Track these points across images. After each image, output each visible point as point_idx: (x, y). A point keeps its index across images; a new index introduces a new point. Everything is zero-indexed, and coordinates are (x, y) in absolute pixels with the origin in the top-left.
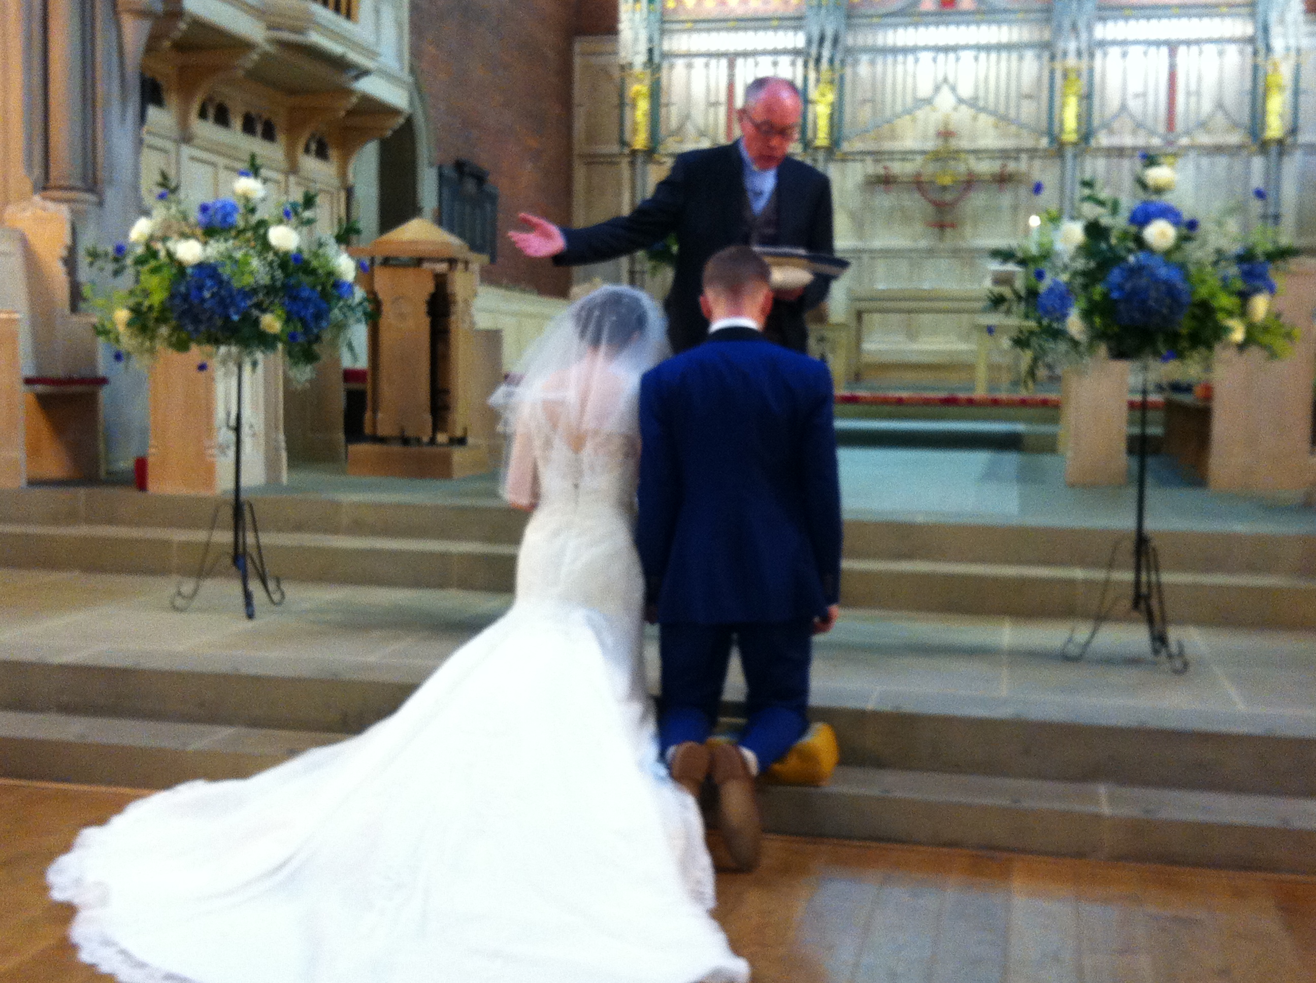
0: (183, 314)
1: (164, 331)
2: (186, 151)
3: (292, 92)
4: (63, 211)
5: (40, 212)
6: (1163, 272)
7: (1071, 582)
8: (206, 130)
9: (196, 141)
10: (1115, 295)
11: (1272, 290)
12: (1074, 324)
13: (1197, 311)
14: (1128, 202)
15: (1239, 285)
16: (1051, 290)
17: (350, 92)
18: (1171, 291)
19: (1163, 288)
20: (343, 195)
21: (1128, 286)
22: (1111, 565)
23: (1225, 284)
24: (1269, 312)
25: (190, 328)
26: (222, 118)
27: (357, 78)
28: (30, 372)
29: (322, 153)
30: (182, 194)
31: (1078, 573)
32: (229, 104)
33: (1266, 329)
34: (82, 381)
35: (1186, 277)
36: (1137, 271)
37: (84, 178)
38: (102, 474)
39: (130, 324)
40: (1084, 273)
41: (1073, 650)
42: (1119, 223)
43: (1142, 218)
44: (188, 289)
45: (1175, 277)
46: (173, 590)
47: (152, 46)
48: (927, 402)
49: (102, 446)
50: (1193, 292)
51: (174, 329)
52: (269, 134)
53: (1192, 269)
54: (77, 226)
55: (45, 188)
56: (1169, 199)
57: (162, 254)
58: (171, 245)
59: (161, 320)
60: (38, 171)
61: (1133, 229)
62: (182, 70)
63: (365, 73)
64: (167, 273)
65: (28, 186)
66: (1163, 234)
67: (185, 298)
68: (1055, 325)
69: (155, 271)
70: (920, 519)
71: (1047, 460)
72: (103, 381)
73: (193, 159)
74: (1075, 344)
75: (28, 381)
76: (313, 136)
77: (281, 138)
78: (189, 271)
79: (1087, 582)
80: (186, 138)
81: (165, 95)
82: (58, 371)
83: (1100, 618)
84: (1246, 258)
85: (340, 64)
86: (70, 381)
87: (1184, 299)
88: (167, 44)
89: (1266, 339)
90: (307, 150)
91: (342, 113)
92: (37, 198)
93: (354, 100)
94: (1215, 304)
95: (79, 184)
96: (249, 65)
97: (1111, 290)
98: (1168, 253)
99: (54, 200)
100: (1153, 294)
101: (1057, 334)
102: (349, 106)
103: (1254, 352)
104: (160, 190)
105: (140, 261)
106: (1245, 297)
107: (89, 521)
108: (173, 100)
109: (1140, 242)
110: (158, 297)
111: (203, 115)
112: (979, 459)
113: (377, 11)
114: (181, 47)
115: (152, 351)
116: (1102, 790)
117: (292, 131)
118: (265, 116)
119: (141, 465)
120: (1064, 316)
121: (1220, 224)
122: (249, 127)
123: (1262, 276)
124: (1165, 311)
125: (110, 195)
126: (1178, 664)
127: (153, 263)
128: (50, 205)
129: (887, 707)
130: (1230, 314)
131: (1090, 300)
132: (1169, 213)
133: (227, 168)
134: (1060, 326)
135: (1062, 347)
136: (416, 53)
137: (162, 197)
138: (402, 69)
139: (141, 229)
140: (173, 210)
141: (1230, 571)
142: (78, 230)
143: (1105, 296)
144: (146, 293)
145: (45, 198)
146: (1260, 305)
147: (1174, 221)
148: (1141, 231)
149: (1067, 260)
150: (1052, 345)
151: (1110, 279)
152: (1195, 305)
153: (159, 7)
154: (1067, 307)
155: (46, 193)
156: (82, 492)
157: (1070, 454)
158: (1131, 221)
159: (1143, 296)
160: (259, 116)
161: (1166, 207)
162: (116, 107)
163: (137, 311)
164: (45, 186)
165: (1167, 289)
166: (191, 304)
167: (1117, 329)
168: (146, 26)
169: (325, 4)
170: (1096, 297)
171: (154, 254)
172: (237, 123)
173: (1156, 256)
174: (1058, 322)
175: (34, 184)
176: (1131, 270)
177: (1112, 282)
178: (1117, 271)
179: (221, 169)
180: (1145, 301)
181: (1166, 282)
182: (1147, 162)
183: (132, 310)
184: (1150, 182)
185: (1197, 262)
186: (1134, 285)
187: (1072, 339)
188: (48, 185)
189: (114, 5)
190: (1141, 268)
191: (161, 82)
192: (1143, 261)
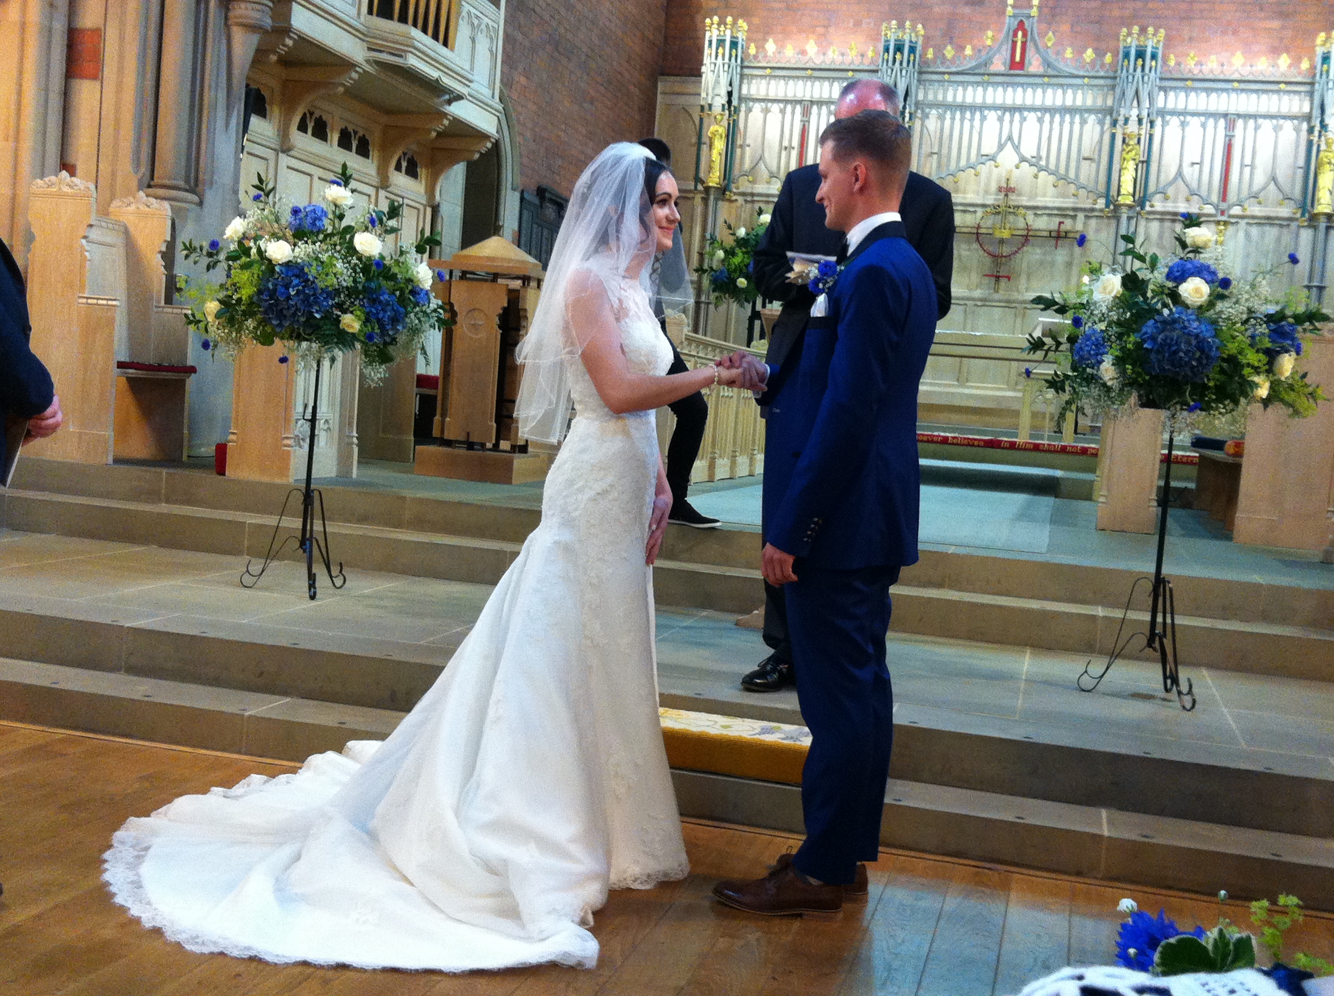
0: (270, 308)
1: (250, 323)
2: (284, 160)
3: (387, 111)
4: (165, 209)
5: (143, 208)
6: (1195, 326)
7: (1094, 618)
8: (304, 142)
9: (295, 153)
10: (1145, 346)
11: (1298, 350)
12: (1107, 370)
13: (1225, 365)
14: (1168, 259)
15: (1267, 343)
16: (1088, 337)
17: (445, 115)
18: (1201, 345)
19: (1194, 342)
20: (429, 210)
21: (1160, 338)
22: (1128, 605)
23: (1254, 342)
24: (1294, 371)
25: (275, 322)
26: (320, 133)
27: (449, 102)
28: (123, 358)
29: (412, 172)
30: (277, 196)
31: (1100, 611)
32: (328, 118)
33: (1291, 388)
34: (171, 369)
35: (1217, 333)
36: (1171, 322)
37: (187, 181)
38: (185, 458)
39: (218, 316)
40: (1119, 323)
41: (1087, 682)
42: (1158, 277)
43: (1179, 275)
44: (275, 285)
45: (1206, 332)
46: (242, 568)
47: (259, 59)
48: (971, 443)
49: (186, 432)
50: (1221, 347)
51: (259, 324)
52: (363, 151)
53: (1224, 325)
54: (179, 223)
55: (149, 186)
56: (1205, 258)
57: (254, 251)
58: (261, 243)
59: (248, 314)
60: (144, 169)
61: (1170, 284)
62: (285, 83)
63: (459, 97)
64: (255, 269)
65: (134, 184)
66: (1197, 290)
67: (272, 294)
68: (1091, 371)
69: (244, 267)
70: (951, 550)
71: (1082, 506)
72: (193, 370)
73: (288, 167)
74: (1108, 389)
75: (121, 365)
76: (405, 154)
77: (374, 153)
78: (277, 269)
80: (285, 148)
81: (268, 107)
82: (150, 358)
83: (1115, 655)
84: (1276, 319)
85: (435, 88)
86: (160, 368)
87: (1213, 354)
88: (274, 58)
89: (1290, 397)
90: (398, 168)
91: (434, 134)
92: (141, 194)
93: (446, 122)
94: (1242, 359)
95: (181, 183)
96: (349, 83)
98: (1200, 307)
99: (156, 198)
100: (1184, 346)
101: (1092, 380)
102: (440, 128)
103: (1277, 411)
104: (256, 192)
105: (232, 257)
106: (1272, 355)
107: (167, 502)
108: (275, 112)
109: (1175, 296)
110: (246, 293)
111: (302, 128)
112: (1016, 500)
113: (473, 40)
114: (286, 62)
115: (237, 342)
116: (1104, 813)
117: (386, 149)
118: (360, 134)
119: (222, 449)
120: (1100, 362)
121: (1253, 285)
122: (344, 143)
123: (1290, 337)
124: (1194, 363)
125: (209, 196)
126: (1187, 701)
127: (244, 259)
128: (153, 201)
130: (1257, 370)
131: (1123, 349)
132: (1203, 272)
133: (320, 178)
134: (1095, 372)
135: (1095, 391)
136: (507, 82)
137: (257, 198)
138: (493, 97)
139: (236, 228)
140: (267, 211)
141: (1245, 619)
142: (178, 227)
143: (1138, 345)
144: (236, 288)
145: (148, 195)
146: (1287, 364)
147: (1209, 278)
148: (1177, 287)
149: (1104, 310)
150: (1085, 389)
151: (1144, 329)
152: (1223, 360)
153: (268, 22)
154: (1102, 354)
155: (150, 190)
156: (164, 471)
157: (1102, 499)
158: (1169, 276)
159: (1174, 348)
160: (356, 133)
161: (1202, 265)
162: (221, 113)
163: (225, 303)
164: (150, 183)
165: (1198, 342)
166: (277, 300)
167: (1147, 378)
168: (254, 39)
169: (425, 30)
170: (1130, 346)
171: (246, 252)
172: (335, 137)
173: (1190, 311)
174: (1093, 368)
175: (140, 181)
176: (1165, 322)
177: (1146, 333)
178: (1152, 321)
179: (316, 179)
180: (1175, 353)
181: (1197, 336)
182: (1187, 222)
183: (220, 301)
184: (1189, 241)
185: (1228, 319)
186: (1166, 337)
187: (1104, 385)
188: (152, 183)
189: (226, 18)
190: (1174, 321)
191: (266, 93)
192: (1177, 316)
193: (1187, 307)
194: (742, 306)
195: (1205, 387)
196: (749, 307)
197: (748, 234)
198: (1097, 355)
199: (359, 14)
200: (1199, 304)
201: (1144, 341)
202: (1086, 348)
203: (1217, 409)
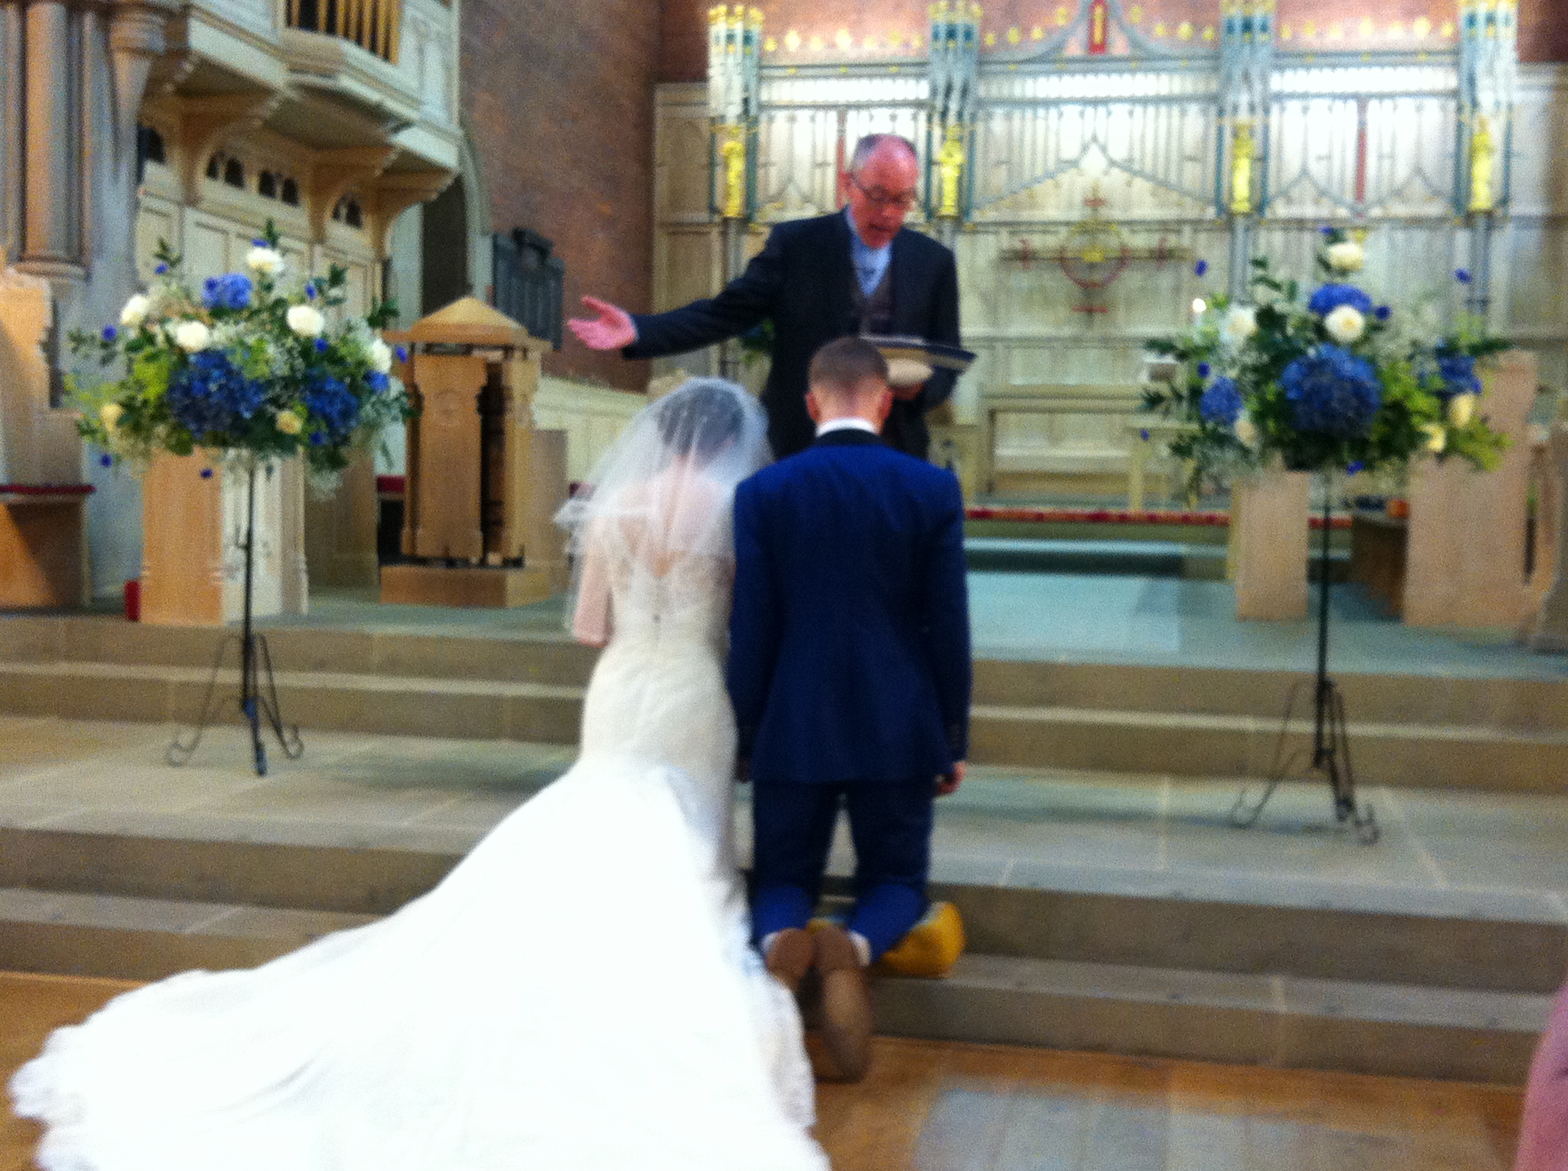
0: (186, 409)
1: (161, 430)
2: (192, 215)
3: (318, 145)
4: (41, 287)
5: (14, 288)
6: (1348, 368)
7: (1242, 735)
8: (215, 191)
9: (204, 205)
10: (1292, 395)
11: (1477, 389)
12: (1244, 428)
13: (1389, 414)
14: (1308, 284)
15: (1438, 383)
16: (1216, 388)
17: (390, 147)
18: (1359, 391)
19: (1348, 386)
20: (378, 268)
21: (1307, 385)
22: (1287, 714)
23: (1422, 383)
24: (1474, 415)
25: (193, 427)
26: (235, 177)
27: (397, 130)
29: (354, 220)
30: (185, 266)
31: (1249, 724)
32: (241, 159)
33: (1470, 436)
34: (63, 489)
35: (1377, 374)
36: (1318, 366)
37: (68, 248)
38: (86, 600)
39: (120, 422)
40: (1255, 369)
41: (1242, 815)
42: (1297, 309)
43: (1324, 304)
44: (190, 379)
45: (1362, 373)
46: (168, 741)
47: (151, 90)
48: (1071, 519)
49: (86, 569)
50: (1382, 392)
51: (174, 429)
52: (290, 196)
53: (1383, 365)
54: (61, 304)
55: (21, 259)
56: (1355, 281)
57: (160, 339)
58: (170, 328)
59: (159, 417)
60: (13, 239)
61: (1314, 317)
62: (188, 119)
63: (405, 124)
64: (165, 362)
65: (1, 256)
66: (1349, 323)
67: (187, 391)
68: (1222, 430)
69: (151, 358)
70: (1062, 658)
71: (1214, 587)
72: (88, 489)
73: (199, 224)
74: (1245, 451)
76: (343, 199)
77: (305, 200)
78: (192, 359)
79: (1261, 735)
80: (191, 200)
81: (167, 150)
82: (35, 477)
83: (1276, 776)
84: (1447, 352)
85: (376, 114)
86: (47, 489)
87: (1374, 400)
88: (169, 88)
89: (1470, 447)
90: (336, 215)
91: (378, 172)
92: (11, 271)
93: (393, 156)
94: (1410, 405)
95: (61, 253)
96: (268, 114)
97: (1286, 389)
98: (1354, 345)
99: (31, 273)
100: (1337, 394)
101: (1224, 440)
102: (386, 164)
103: (1457, 465)
104: (159, 263)
105: (133, 348)
106: (1445, 397)
107: (69, 657)
108: (175, 154)
109: (1321, 332)
110: (153, 391)
111: (212, 172)
112: (1133, 586)
113: (421, 51)
114: (185, 91)
115: (146, 454)
116: (1277, 983)
117: (319, 192)
118: (286, 174)
119: (132, 591)
120: (1232, 419)
121: (1416, 312)
122: (266, 187)
123: (1466, 374)
124: (1351, 414)
125: (100, 267)
126: (1367, 831)
127: (149, 350)
128: (27, 279)
129: (1022, 883)
130: (1428, 418)
131: (1262, 401)
132: (1355, 298)
133: (239, 236)
134: (1228, 431)
135: (1230, 455)
136: (467, 101)
137: (160, 271)
138: (450, 120)
139: (135, 309)
140: (174, 287)
141: (1430, 722)
142: (60, 311)
143: (1280, 395)
144: (141, 386)
145: (20, 271)
146: (1464, 407)
147: (1362, 307)
148: (1322, 319)
149: (1235, 353)
150: (1217, 453)
151: (1286, 375)
152: (1386, 407)
153: (160, 44)
154: (1236, 409)
155: (22, 265)
156: (61, 623)
157: (1238, 582)
158: (1312, 307)
159: (1325, 397)
160: (279, 175)
161: (1352, 291)
162: (107, 162)
163: (129, 407)
164: (21, 256)
165: (1354, 388)
166: (194, 398)
167: (1294, 435)
168: (144, 67)
169: (359, 41)
170: (1270, 397)
171: (150, 339)
172: (253, 182)
173: (1341, 349)
174: (1225, 426)
175: (9, 254)
176: (1311, 365)
177: (1288, 380)
178: (1294, 366)
179: (232, 237)
180: (1327, 402)
181: (1352, 380)
182: (1329, 238)
183: (123, 405)
184: (1333, 261)
185: (1389, 356)
186: (1314, 384)
187: (1241, 447)
188: (25, 256)
189: (107, 44)
190: (1323, 363)
191: (162, 131)
192: (1325, 356)
193: (1337, 343)
195: (1366, 442)
198: (1229, 409)
199: (275, 27)
200: (1352, 339)
203: (1381, 467)
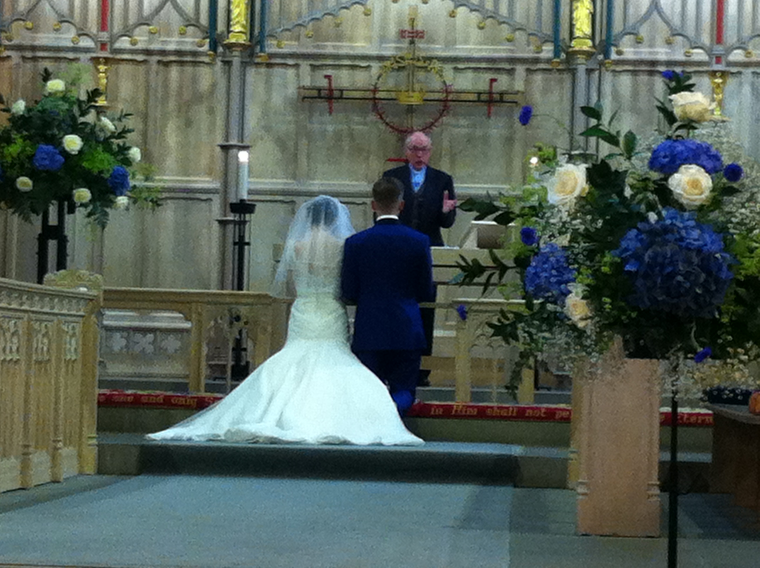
6: (695, 236)
10: (628, 268)
12: (576, 306)
14: (649, 137)
21: (648, 256)
35: (727, 243)
36: (660, 234)
40: (587, 236)
42: (636, 167)
43: (668, 161)
53: (735, 232)
56: (702, 135)
61: (655, 175)
66: (695, 184)
68: (550, 307)
71: (550, 497)
74: (580, 333)
87: (726, 274)
98: (701, 208)
100: (682, 267)
101: (554, 320)
109: (665, 194)
112: (458, 495)
120: (563, 295)
124: (698, 290)
131: (596, 274)
132: (702, 156)
134: (559, 309)
135: (561, 337)
143: (617, 267)
147: (710, 165)
148: (666, 179)
149: (565, 217)
150: (547, 335)
151: (624, 244)
152: (739, 284)
154: (567, 282)
157: (581, 490)
158: (653, 164)
159: (669, 269)
161: (699, 147)
165: (702, 260)
167: (634, 315)
170: (605, 269)
173: (686, 214)
174: (555, 303)
176: (653, 232)
177: (626, 250)
178: (633, 233)
180: (671, 276)
181: (699, 250)
182: (673, 84)
184: (677, 112)
185: (741, 223)
186: (656, 255)
187: (574, 327)
190: (666, 230)
192: (668, 222)
193: (682, 208)
194: (27, 219)
195: (717, 324)
196: (37, 220)
197: (28, 109)
198: (559, 283)
200: (698, 203)
201: (625, 261)
202: (544, 274)
203: (736, 355)
